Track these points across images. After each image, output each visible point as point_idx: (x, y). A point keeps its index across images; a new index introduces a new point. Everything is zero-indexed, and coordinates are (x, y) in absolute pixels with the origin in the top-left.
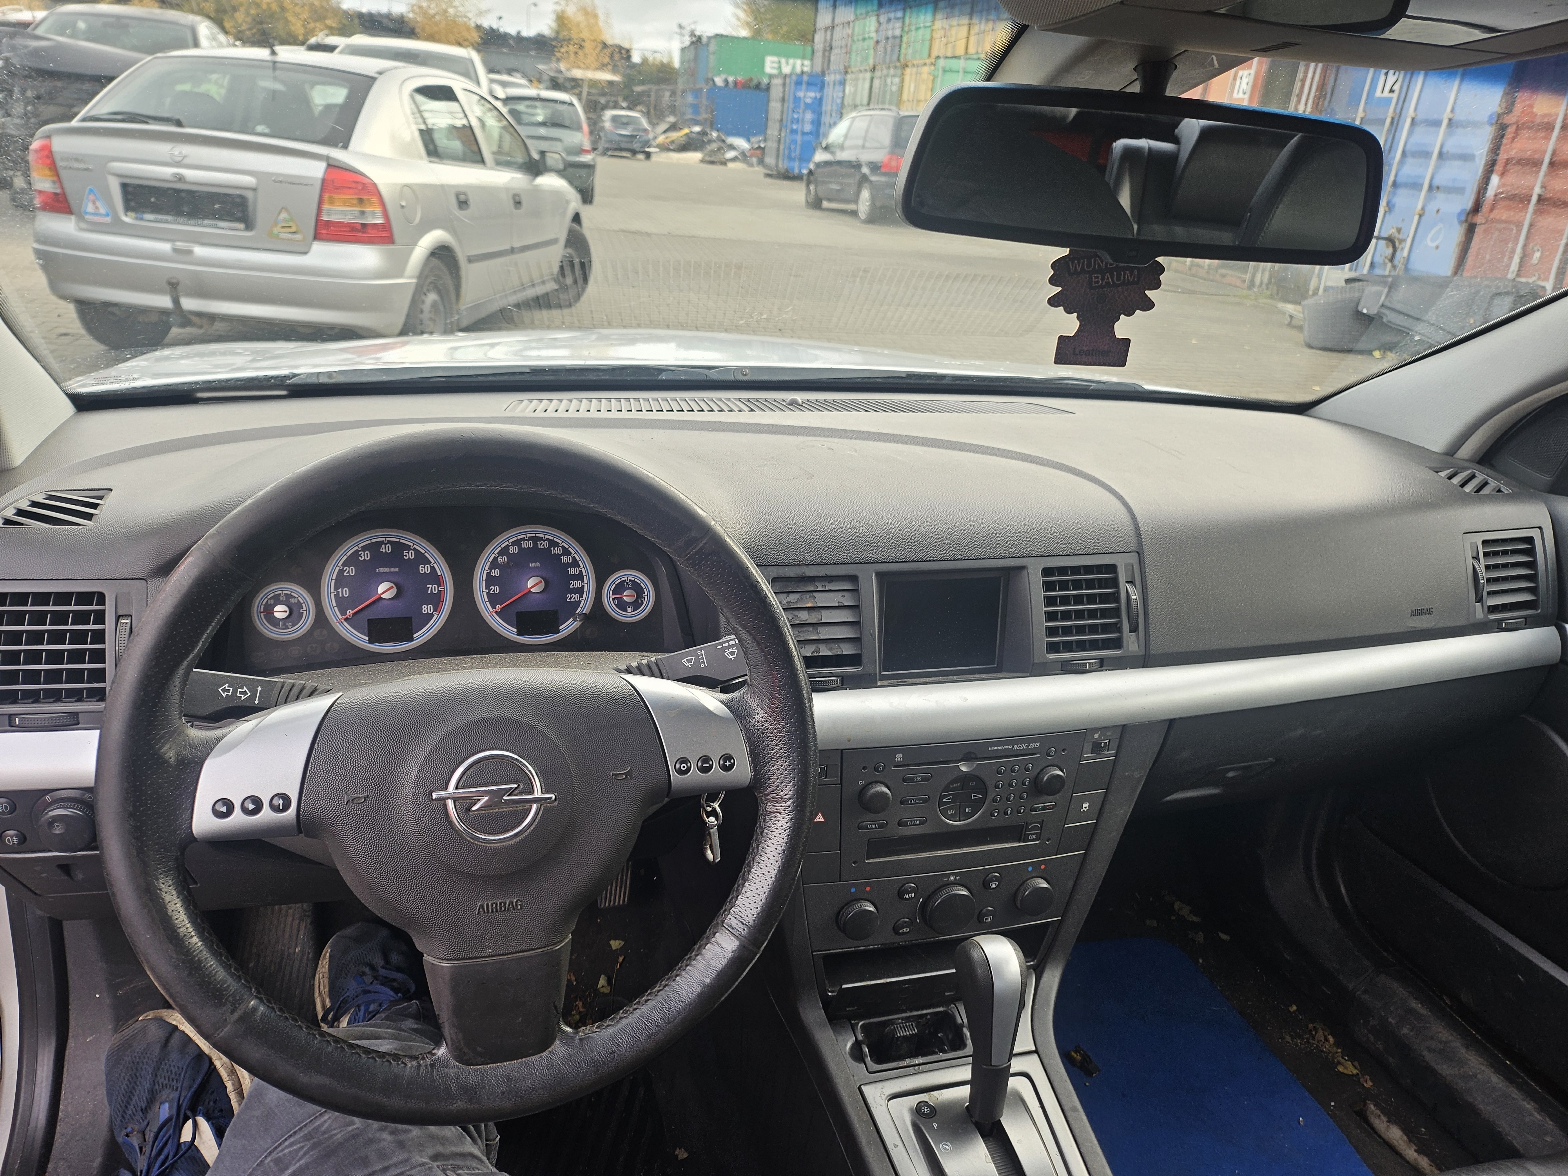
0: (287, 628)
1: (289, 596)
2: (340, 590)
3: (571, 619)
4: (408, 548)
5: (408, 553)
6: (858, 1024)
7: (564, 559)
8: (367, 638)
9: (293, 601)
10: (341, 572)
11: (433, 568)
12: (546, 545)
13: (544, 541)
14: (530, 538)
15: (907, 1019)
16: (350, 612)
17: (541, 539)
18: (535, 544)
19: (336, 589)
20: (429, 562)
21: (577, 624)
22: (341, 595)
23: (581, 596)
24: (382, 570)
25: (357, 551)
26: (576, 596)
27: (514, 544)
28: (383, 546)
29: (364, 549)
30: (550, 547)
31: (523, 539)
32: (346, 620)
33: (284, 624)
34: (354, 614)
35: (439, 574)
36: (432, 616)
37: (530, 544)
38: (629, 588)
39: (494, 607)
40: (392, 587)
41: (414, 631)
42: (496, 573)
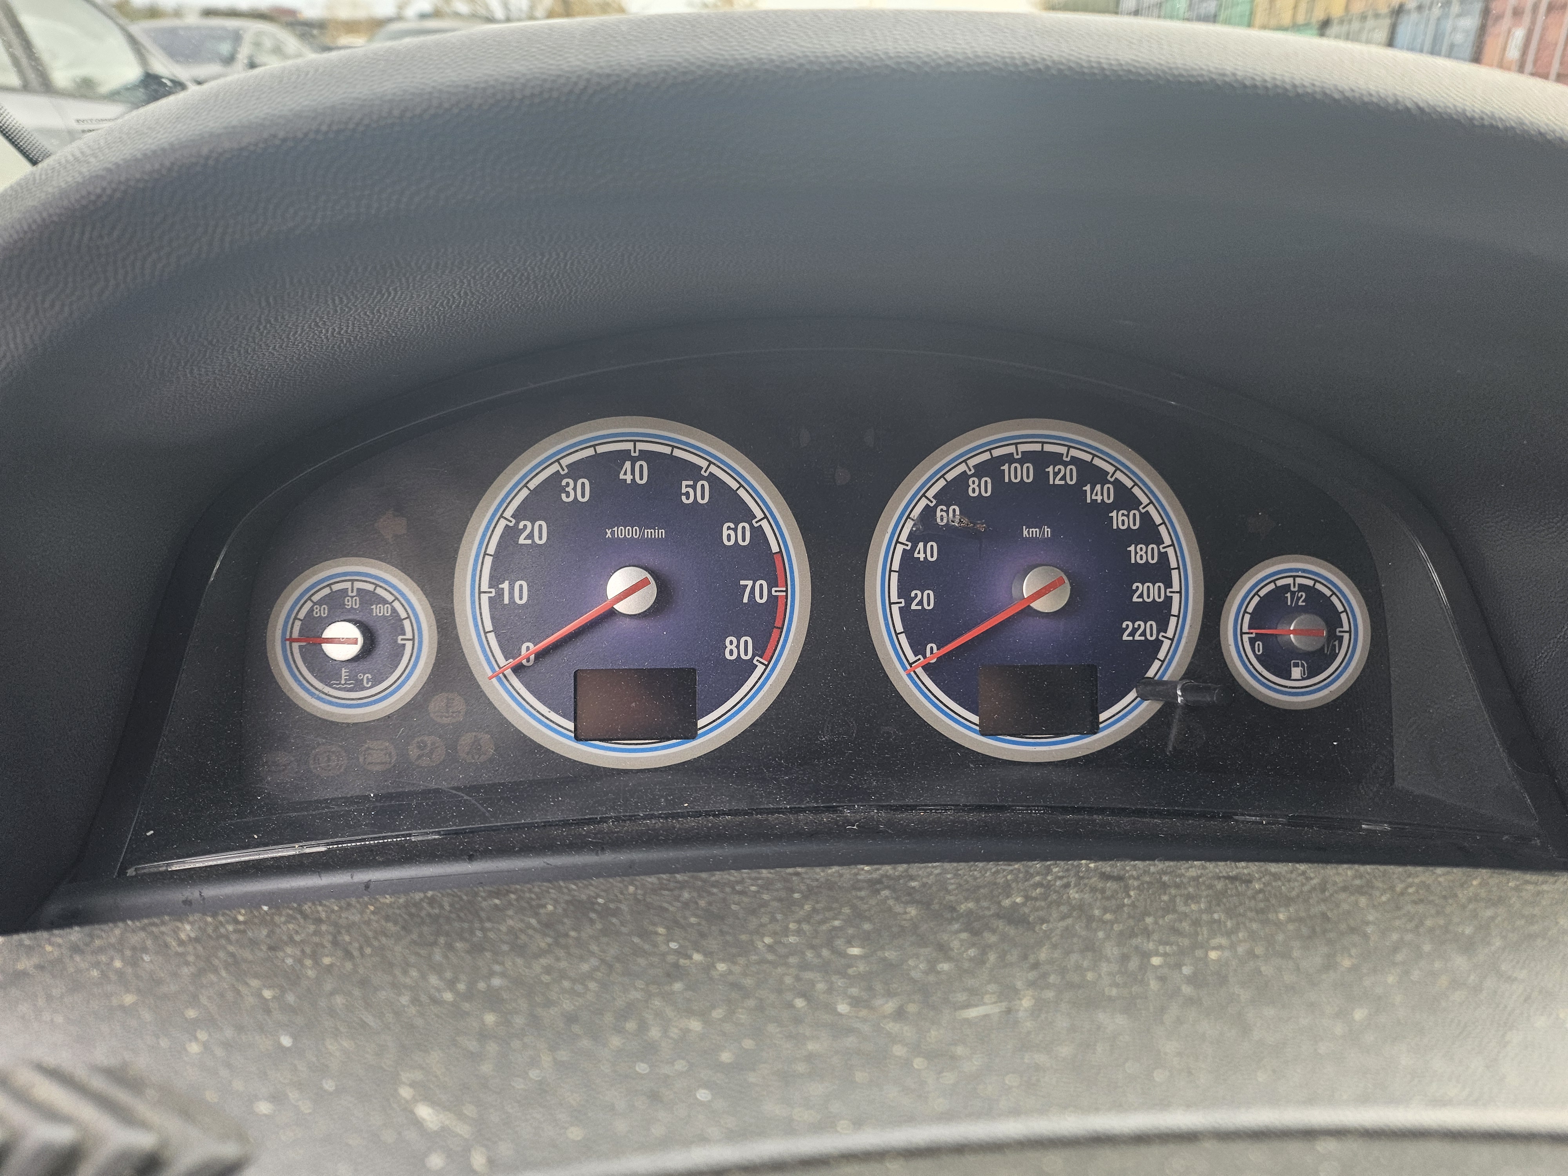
0: (359, 686)
1: (368, 598)
2: (505, 586)
3: (1133, 695)
4: (693, 472)
5: (694, 487)
7: (1120, 520)
8: (571, 725)
9: (379, 611)
10: (511, 534)
11: (758, 534)
12: (1069, 476)
13: (1066, 464)
14: (1027, 457)
16: (528, 649)
17: (1056, 459)
18: (1041, 476)
19: (495, 581)
20: (749, 516)
21: (1147, 709)
22: (506, 601)
23: (1163, 627)
24: (622, 532)
25: (556, 477)
26: (1147, 629)
27: (981, 470)
28: (628, 465)
29: (576, 470)
30: (1081, 483)
31: (1009, 459)
32: (518, 669)
33: (353, 676)
34: (540, 655)
35: (775, 548)
36: (750, 667)
37: (1024, 474)
38: (1299, 610)
39: (918, 649)
40: (642, 584)
41: (700, 709)
42: (928, 552)
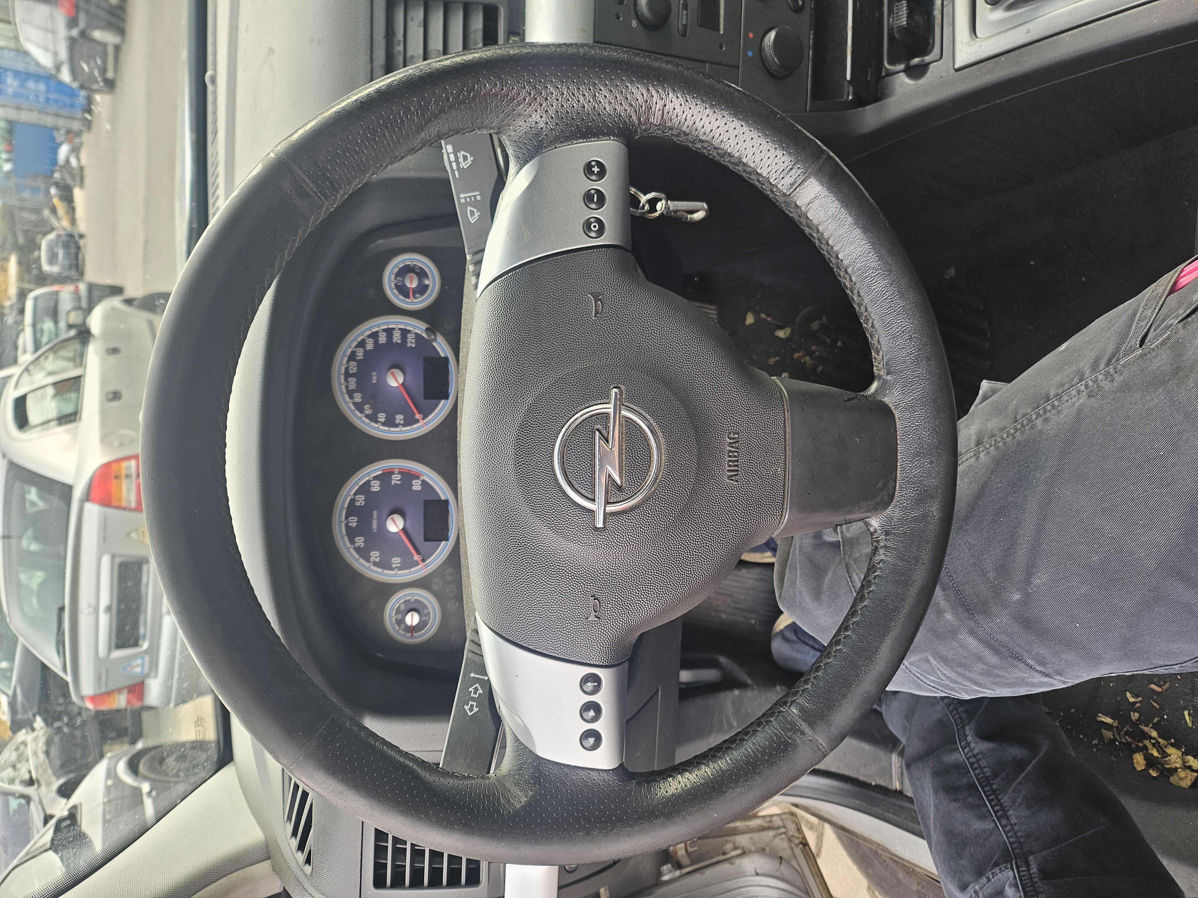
0: (429, 613)
1: (398, 611)
2: (394, 566)
3: (435, 344)
4: (353, 501)
5: (358, 501)
6: (886, 69)
7: (370, 346)
8: (443, 543)
9: (402, 608)
10: (375, 564)
11: (375, 478)
12: (353, 364)
13: (349, 366)
14: (346, 380)
15: (890, 11)
16: (416, 557)
17: (347, 369)
18: (353, 375)
19: (392, 569)
20: (368, 482)
21: (440, 339)
22: (399, 565)
23: (409, 331)
24: (375, 525)
25: (355, 549)
26: (411, 338)
27: (351, 397)
28: (350, 524)
29: (352, 542)
30: (355, 360)
31: (347, 387)
32: (423, 560)
33: (425, 616)
34: (418, 553)
35: (380, 472)
36: (423, 481)
37: (352, 381)
38: (403, 281)
39: (417, 421)
40: (392, 519)
41: (439, 499)
42: (382, 417)
